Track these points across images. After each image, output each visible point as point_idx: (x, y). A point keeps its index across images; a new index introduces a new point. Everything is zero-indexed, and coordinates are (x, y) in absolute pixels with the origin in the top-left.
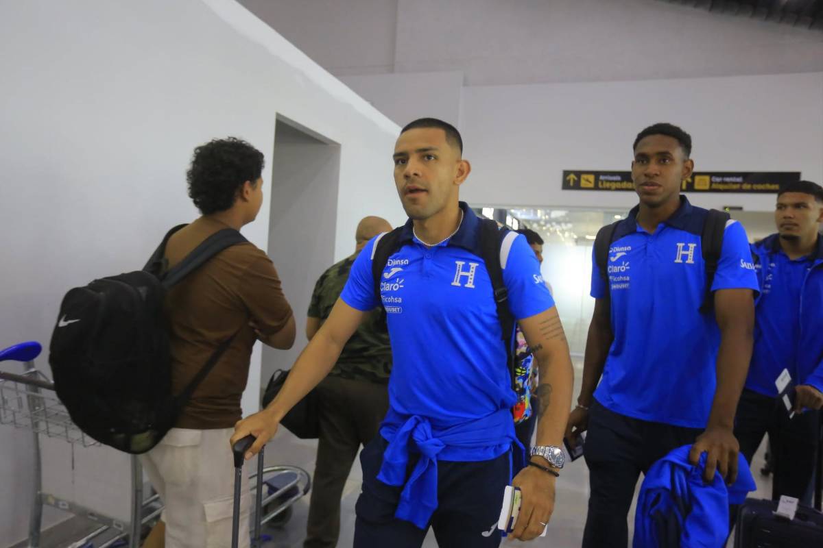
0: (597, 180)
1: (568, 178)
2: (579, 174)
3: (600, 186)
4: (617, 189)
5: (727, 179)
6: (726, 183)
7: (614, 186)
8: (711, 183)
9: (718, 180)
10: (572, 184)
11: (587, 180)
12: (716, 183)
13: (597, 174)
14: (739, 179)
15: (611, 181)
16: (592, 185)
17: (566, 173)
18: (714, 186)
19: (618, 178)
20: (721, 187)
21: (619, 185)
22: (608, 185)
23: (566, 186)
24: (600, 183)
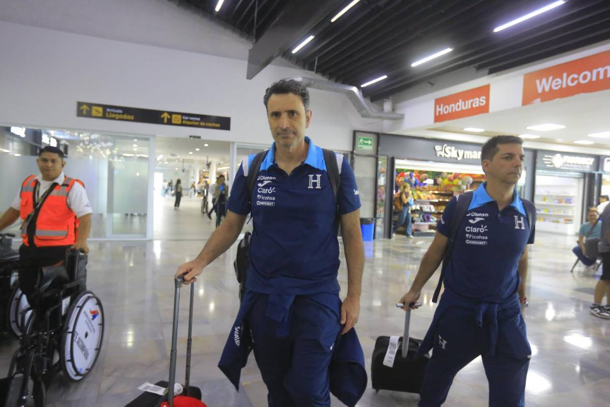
0: (104, 112)
1: (82, 108)
2: (90, 105)
3: (107, 115)
4: (120, 119)
5: (192, 118)
6: (191, 121)
7: (117, 116)
8: (182, 120)
9: (187, 118)
10: (85, 112)
11: (97, 111)
12: (185, 120)
13: (105, 107)
14: (198, 119)
15: (115, 113)
16: (101, 115)
17: (80, 104)
18: (184, 122)
19: (121, 111)
20: (188, 123)
21: (121, 117)
22: (113, 116)
23: (80, 113)
24: (107, 114)
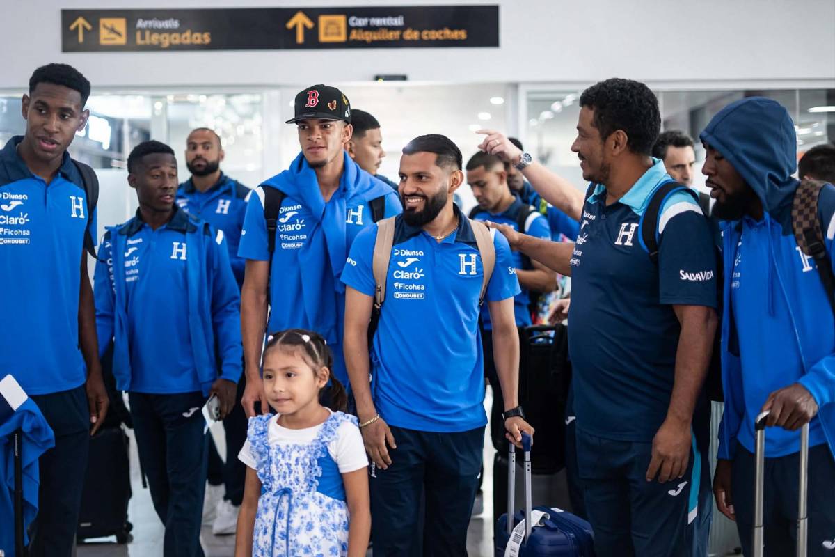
0: (131, 29)
1: (73, 27)
2: (94, 16)
3: (139, 42)
4: (173, 48)
5: (377, 22)
6: (375, 28)
7: (166, 40)
8: (349, 29)
9: (362, 22)
10: (80, 39)
11: (113, 30)
12: (357, 28)
13: (131, 16)
14: (398, 21)
15: (161, 31)
16: (122, 41)
17: (68, 16)
18: (354, 35)
19: (174, 24)
20: (368, 36)
21: (176, 39)
22: (155, 39)
23: (70, 43)
24: (138, 34)
